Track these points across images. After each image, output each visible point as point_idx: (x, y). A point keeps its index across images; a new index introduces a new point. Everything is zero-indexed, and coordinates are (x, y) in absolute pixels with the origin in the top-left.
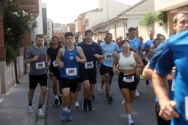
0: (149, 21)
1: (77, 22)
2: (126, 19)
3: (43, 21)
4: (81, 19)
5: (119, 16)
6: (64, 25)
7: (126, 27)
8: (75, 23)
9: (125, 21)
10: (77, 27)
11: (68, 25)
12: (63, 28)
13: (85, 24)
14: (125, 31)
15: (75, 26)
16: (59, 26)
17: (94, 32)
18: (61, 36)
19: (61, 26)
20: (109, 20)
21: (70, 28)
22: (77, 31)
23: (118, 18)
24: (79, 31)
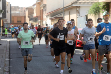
0: (96, 10)
1: (35, 7)
2: (79, 7)
3: (3, 5)
4: (39, 4)
5: (72, 4)
6: (22, 8)
7: (78, 14)
8: (33, 7)
9: (78, 9)
10: (35, 12)
11: (27, 9)
12: (21, 12)
13: (43, 9)
14: (77, 18)
15: (33, 10)
16: (18, 9)
17: (51, 17)
18: (19, 20)
19: (19, 9)
20: (64, 7)
21: (28, 12)
22: (35, 15)
23: (72, 6)
24: (37, 16)
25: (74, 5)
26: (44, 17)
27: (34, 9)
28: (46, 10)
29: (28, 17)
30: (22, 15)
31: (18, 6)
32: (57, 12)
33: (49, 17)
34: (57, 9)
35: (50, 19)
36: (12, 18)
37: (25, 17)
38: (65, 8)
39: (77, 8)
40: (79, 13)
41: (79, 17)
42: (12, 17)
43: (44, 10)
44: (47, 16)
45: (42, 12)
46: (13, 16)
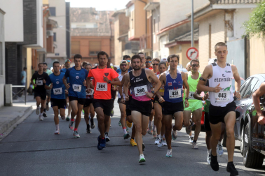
1: (132, 9)
2: (232, 12)
4: (144, 2)
5: (212, 2)
6: (104, 13)
7: (229, 33)
9: (228, 17)
10: (132, 24)
11: (116, 15)
12: (101, 24)
13: (152, 17)
14: (226, 42)
16: (91, 17)
19: (96, 17)
21: (120, 24)
23: (211, 9)
24: (138, 37)
26: (154, 41)
27: (130, 16)
28: (158, 20)
29: (120, 39)
30: (102, 34)
31: (91, 8)
33: (165, 41)
35: (166, 45)
37: (111, 39)
38: (198, 15)
39: (227, 15)
41: (230, 41)
42: (71, 40)
43: (154, 18)
44: (161, 37)
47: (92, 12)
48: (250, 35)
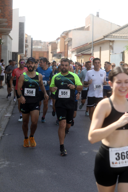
1: (59, 41)
2: (113, 41)
4: (64, 38)
6: (45, 43)
7: (111, 51)
8: (56, 42)
9: (111, 44)
10: (59, 46)
11: (50, 43)
12: (44, 46)
13: (68, 44)
14: (110, 55)
15: (57, 45)
16: (40, 44)
17: (77, 53)
18: (41, 55)
19: (42, 44)
20: (94, 41)
21: (52, 47)
22: (58, 50)
23: (104, 40)
24: (61, 52)
25: (106, 39)
26: (69, 54)
27: (58, 43)
28: (71, 45)
29: (51, 53)
30: (44, 51)
32: (84, 48)
33: (75, 54)
34: (85, 44)
35: (75, 55)
36: (33, 53)
37: (48, 52)
38: (95, 43)
40: (113, 49)
41: (112, 54)
45: (66, 47)
46: (34, 51)
47: (40, 42)
48: (125, 52)
